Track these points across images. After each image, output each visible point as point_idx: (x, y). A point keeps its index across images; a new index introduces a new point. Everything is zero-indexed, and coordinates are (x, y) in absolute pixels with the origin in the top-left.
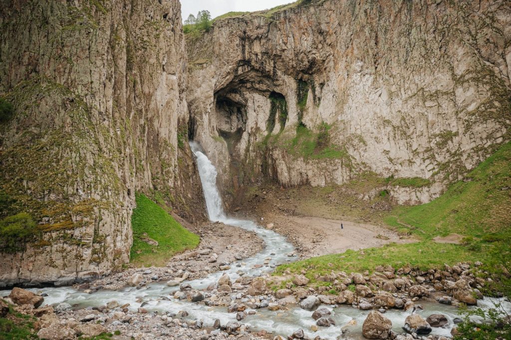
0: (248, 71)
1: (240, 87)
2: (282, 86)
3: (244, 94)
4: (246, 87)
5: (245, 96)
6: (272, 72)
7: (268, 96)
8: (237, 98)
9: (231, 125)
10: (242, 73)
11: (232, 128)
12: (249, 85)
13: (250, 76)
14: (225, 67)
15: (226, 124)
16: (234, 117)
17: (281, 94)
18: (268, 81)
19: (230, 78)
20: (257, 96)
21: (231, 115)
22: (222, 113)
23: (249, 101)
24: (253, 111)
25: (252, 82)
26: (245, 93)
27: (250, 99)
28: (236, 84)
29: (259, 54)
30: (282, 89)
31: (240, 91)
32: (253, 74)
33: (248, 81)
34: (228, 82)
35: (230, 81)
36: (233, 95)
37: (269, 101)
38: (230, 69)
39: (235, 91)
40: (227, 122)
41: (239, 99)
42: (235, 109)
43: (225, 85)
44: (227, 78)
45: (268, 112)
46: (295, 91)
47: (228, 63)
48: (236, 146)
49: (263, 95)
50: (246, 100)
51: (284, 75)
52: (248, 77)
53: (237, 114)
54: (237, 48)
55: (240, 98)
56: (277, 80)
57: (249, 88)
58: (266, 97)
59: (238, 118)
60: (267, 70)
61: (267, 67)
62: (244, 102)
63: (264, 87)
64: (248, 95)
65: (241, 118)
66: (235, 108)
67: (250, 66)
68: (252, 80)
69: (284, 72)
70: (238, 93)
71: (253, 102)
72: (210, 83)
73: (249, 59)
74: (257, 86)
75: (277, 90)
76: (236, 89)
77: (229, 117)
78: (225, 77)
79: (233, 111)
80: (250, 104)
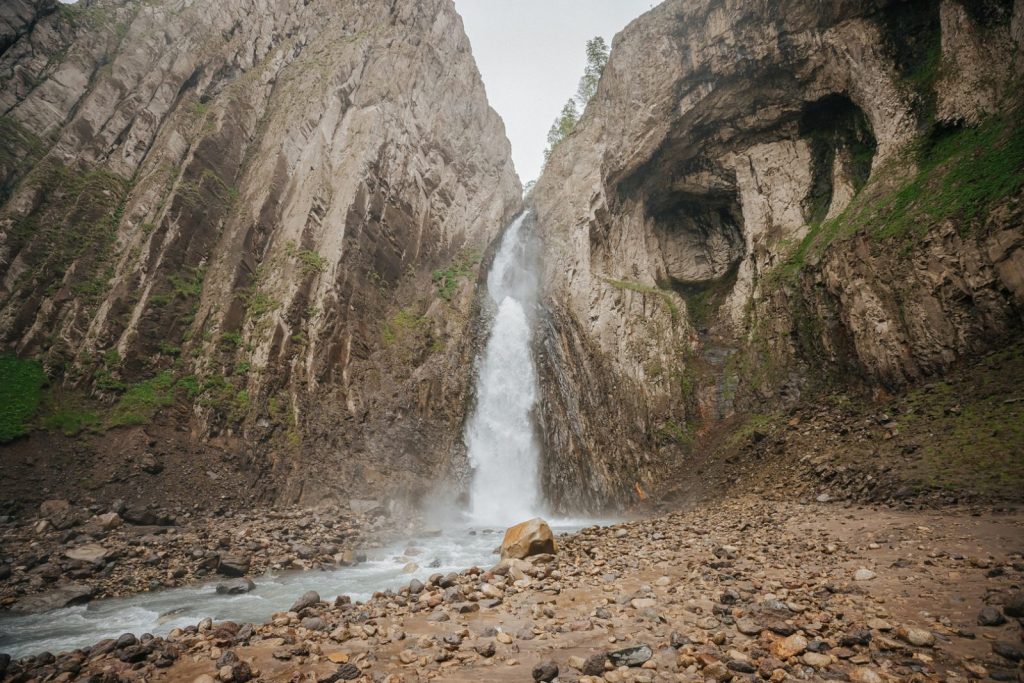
0: (710, 96)
1: (703, 149)
2: (828, 68)
3: (719, 163)
4: (720, 141)
5: (724, 166)
6: (777, 52)
7: (795, 131)
8: (706, 180)
9: (713, 261)
10: (692, 106)
11: (717, 269)
12: (726, 133)
13: (719, 105)
14: (640, 112)
15: (698, 263)
16: (716, 240)
17: (835, 95)
18: (780, 87)
19: (660, 132)
20: (758, 151)
21: (707, 236)
22: (682, 239)
23: (738, 174)
24: (756, 193)
25: (732, 120)
26: (721, 159)
27: (740, 168)
28: (684, 144)
29: (725, 35)
30: (829, 78)
31: (708, 160)
32: (726, 96)
33: (718, 124)
34: (655, 144)
35: (659, 139)
36: (692, 179)
37: (801, 144)
38: (654, 112)
39: (694, 166)
40: (700, 259)
41: (710, 182)
42: (716, 218)
43: (648, 153)
44: (648, 136)
45: (803, 173)
46: (879, 47)
47: (645, 101)
48: (722, 307)
49: (781, 139)
50: (731, 176)
51: (822, 33)
52: (715, 111)
53: (724, 228)
54: (664, 59)
55: (714, 178)
56: (803, 62)
57: (730, 141)
58: (788, 138)
59: (727, 237)
60: (760, 57)
61: (757, 49)
62: (726, 183)
63: (774, 113)
64: (732, 160)
65: (736, 235)
66: (712, 213)
67: (712, 81)
68: (730, 113)
69: (819, 25)
70: (702, 169)
71: (752, 170)
72: (591, 155)
73: (703, 64)
74: (751, 121)
75: (814, 93)
76: (692, 159)
77: (703, 245)
78: (643, 135)
79: (709, 226)
80: (742, 180)
